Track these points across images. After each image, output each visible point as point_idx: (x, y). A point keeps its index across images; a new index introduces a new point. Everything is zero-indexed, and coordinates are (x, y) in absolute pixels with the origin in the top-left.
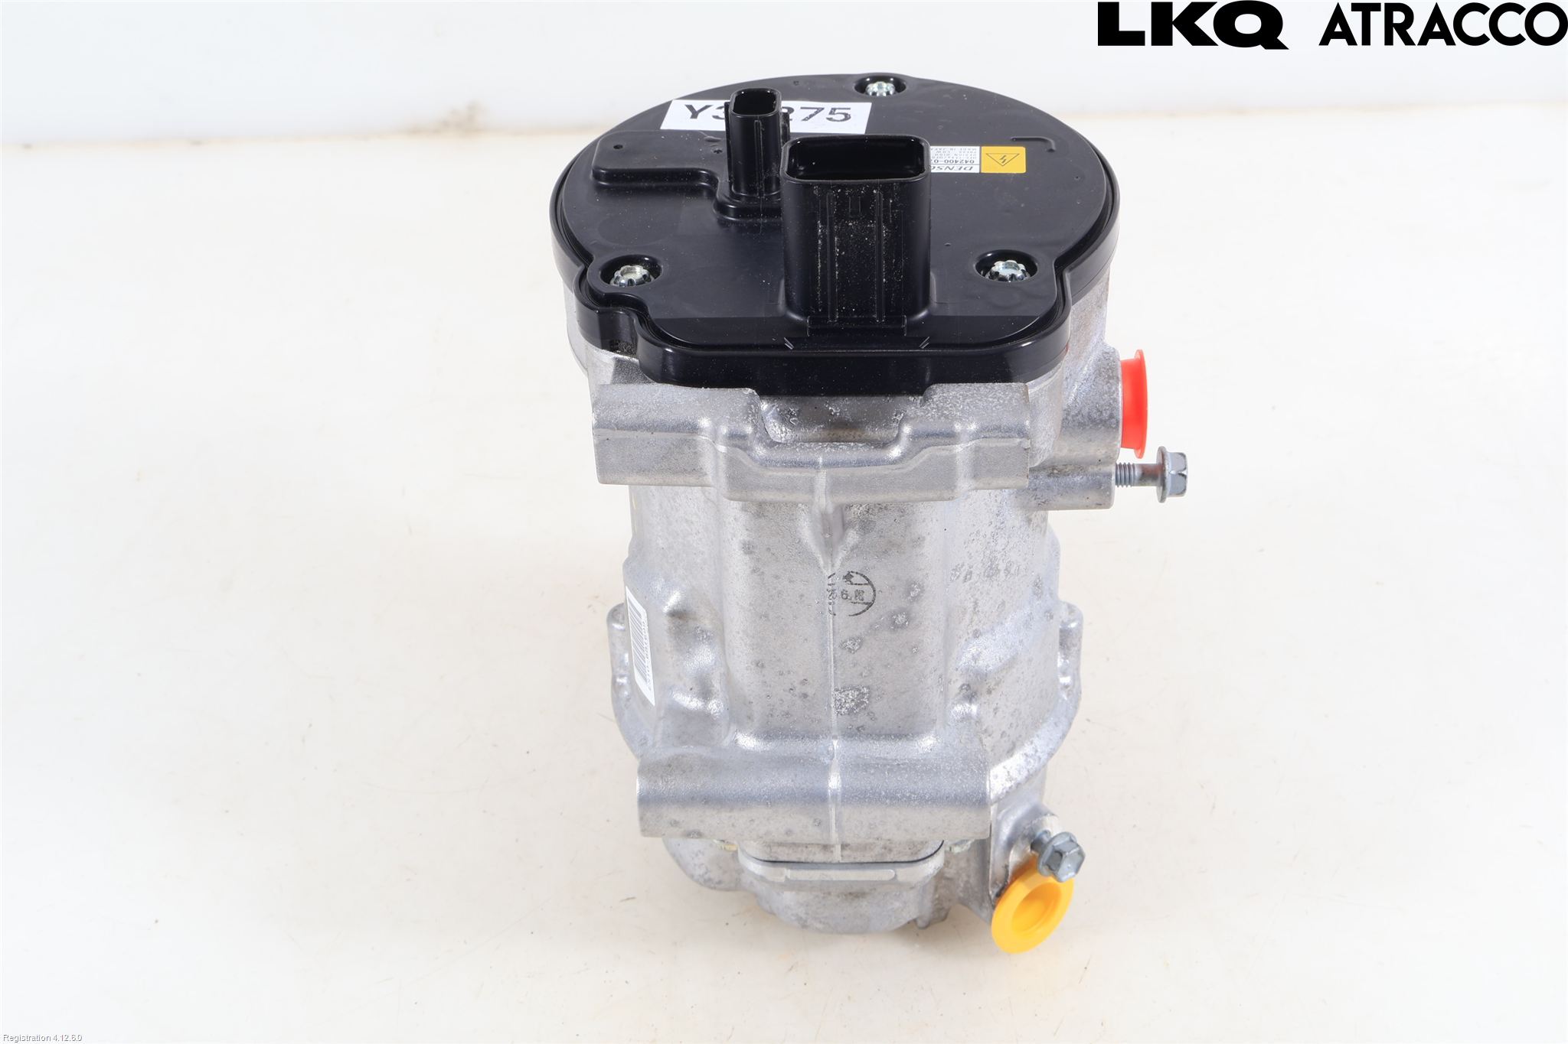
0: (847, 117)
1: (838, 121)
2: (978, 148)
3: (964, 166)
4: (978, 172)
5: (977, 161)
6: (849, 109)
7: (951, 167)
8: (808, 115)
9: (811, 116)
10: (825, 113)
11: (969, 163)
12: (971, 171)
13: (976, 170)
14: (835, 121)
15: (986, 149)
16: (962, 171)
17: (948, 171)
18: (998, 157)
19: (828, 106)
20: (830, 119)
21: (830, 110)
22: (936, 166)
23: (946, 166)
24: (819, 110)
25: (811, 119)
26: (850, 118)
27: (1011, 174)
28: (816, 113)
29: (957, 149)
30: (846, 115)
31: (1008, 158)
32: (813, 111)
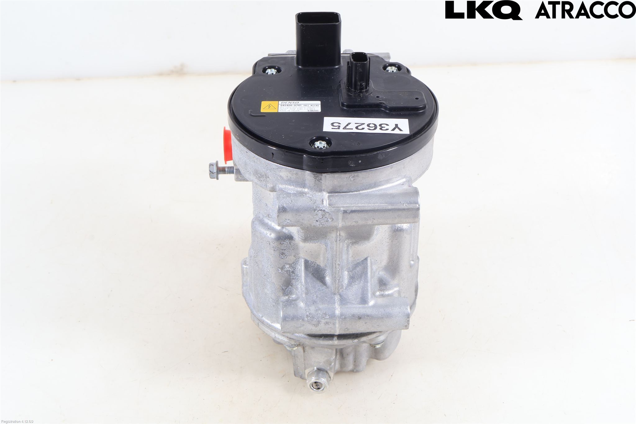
0: (332, 124)
1: (336, 123)
2: (279, 111)
3: (285, 103)
4: (279, 102)
5: (280, 106)
6: (332, 128)
7: (289, 103)
8: (349, 125)
9: (347, 125)
10: (342, 127)
11: (283, 105)
12: (282, 102)
13: (280, 102)
14: (337, 123)
15: (276, 111)
16: (285, 102)
17: (291, 102)
18: (272, 107)
19: (341, 130)
20: (339, 124)
21: (340, 128)
22: (295, 103)
23: (291, 104)
24: (345, 128)
25: (347, 124)
26: (331, 124)
27: (267, 101)
28: (345, 127)
29: (287, 111)
30: (333, 126)
31: (268, 107)
32: (347, 127)
